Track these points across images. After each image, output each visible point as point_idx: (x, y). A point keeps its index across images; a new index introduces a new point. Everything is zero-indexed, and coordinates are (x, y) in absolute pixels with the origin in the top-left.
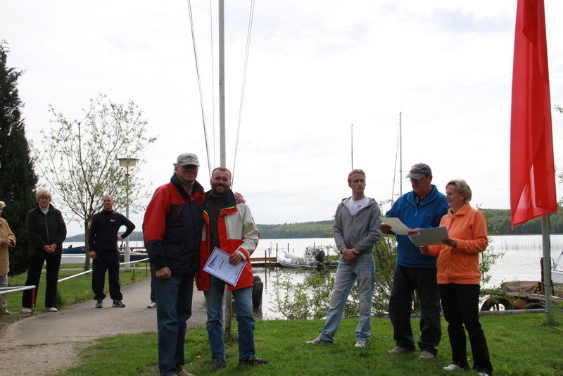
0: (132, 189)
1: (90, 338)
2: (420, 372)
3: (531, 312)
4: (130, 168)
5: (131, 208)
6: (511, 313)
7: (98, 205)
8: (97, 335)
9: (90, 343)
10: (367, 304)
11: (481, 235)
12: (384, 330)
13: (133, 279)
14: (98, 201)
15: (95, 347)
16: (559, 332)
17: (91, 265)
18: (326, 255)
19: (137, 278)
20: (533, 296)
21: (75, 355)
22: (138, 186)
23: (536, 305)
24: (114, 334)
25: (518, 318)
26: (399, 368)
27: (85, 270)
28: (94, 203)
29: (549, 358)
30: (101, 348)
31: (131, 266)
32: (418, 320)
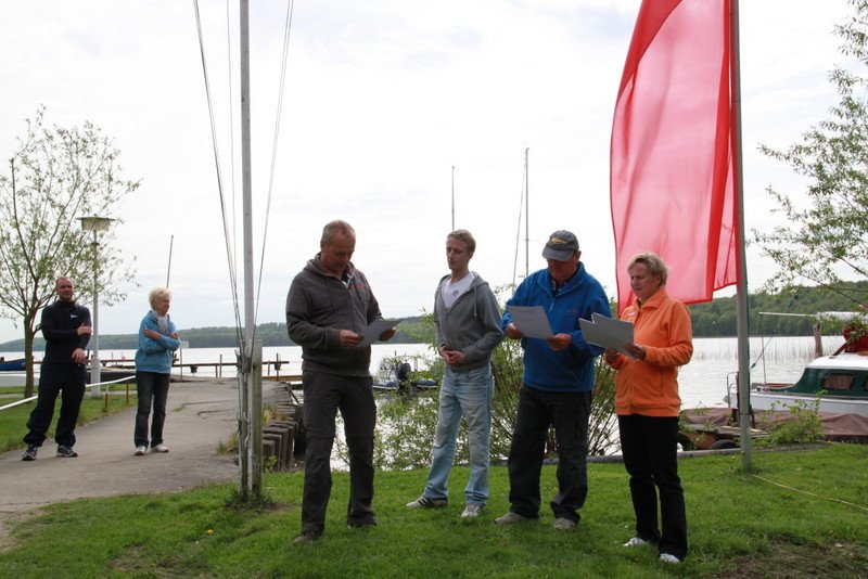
0: (103, 267)
1: (32, 506)
2: (554, 547)
3: (721, 453)
4: (98, 233)
5: (101, 297)
6: (691, 455)
7: (47, 294)
8: (43, 501)
9: (32, 514)
10: (482, 447)
11: (682, 339)
12: (500, 484)
13: (105, 411)
14: (45, 287)
15: (38, 521)
16: (760, 482)
17: (36, 389)
18: (413, 370)
19: (111, 409)
20: (725, 429)
21: (6, 533)
22: (114, 262)
23: (729, 442)
24: (72, 498)
25: (701, 463)
26: (521, 541)
27: (26, 397)
28: (40, 290)
29: (744, 522)
30: (50, 521)
31: (102, 390)
32: (553, 469)
